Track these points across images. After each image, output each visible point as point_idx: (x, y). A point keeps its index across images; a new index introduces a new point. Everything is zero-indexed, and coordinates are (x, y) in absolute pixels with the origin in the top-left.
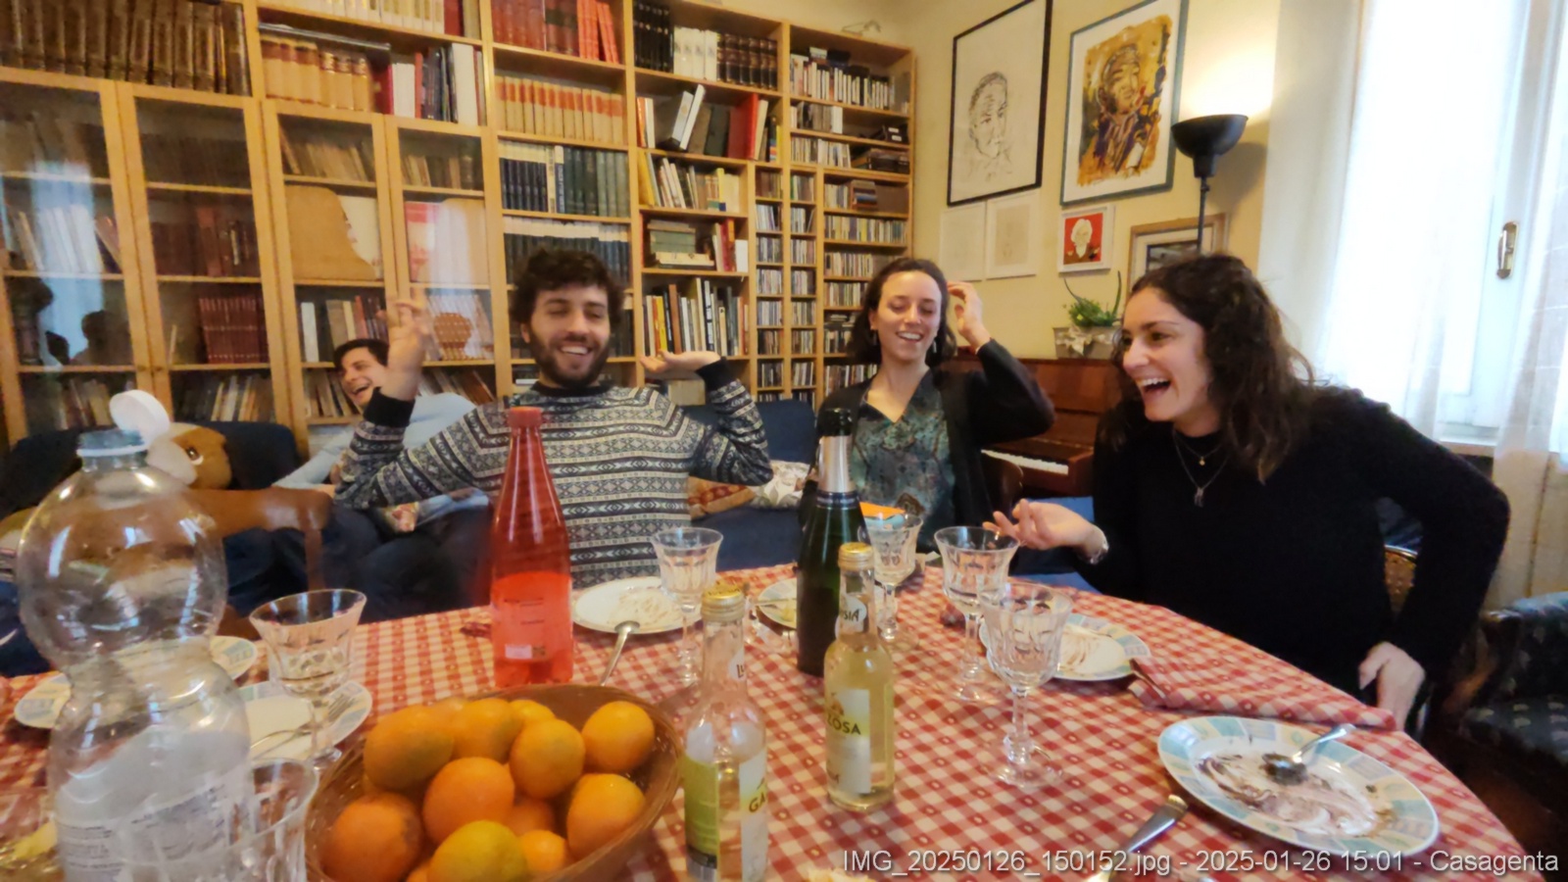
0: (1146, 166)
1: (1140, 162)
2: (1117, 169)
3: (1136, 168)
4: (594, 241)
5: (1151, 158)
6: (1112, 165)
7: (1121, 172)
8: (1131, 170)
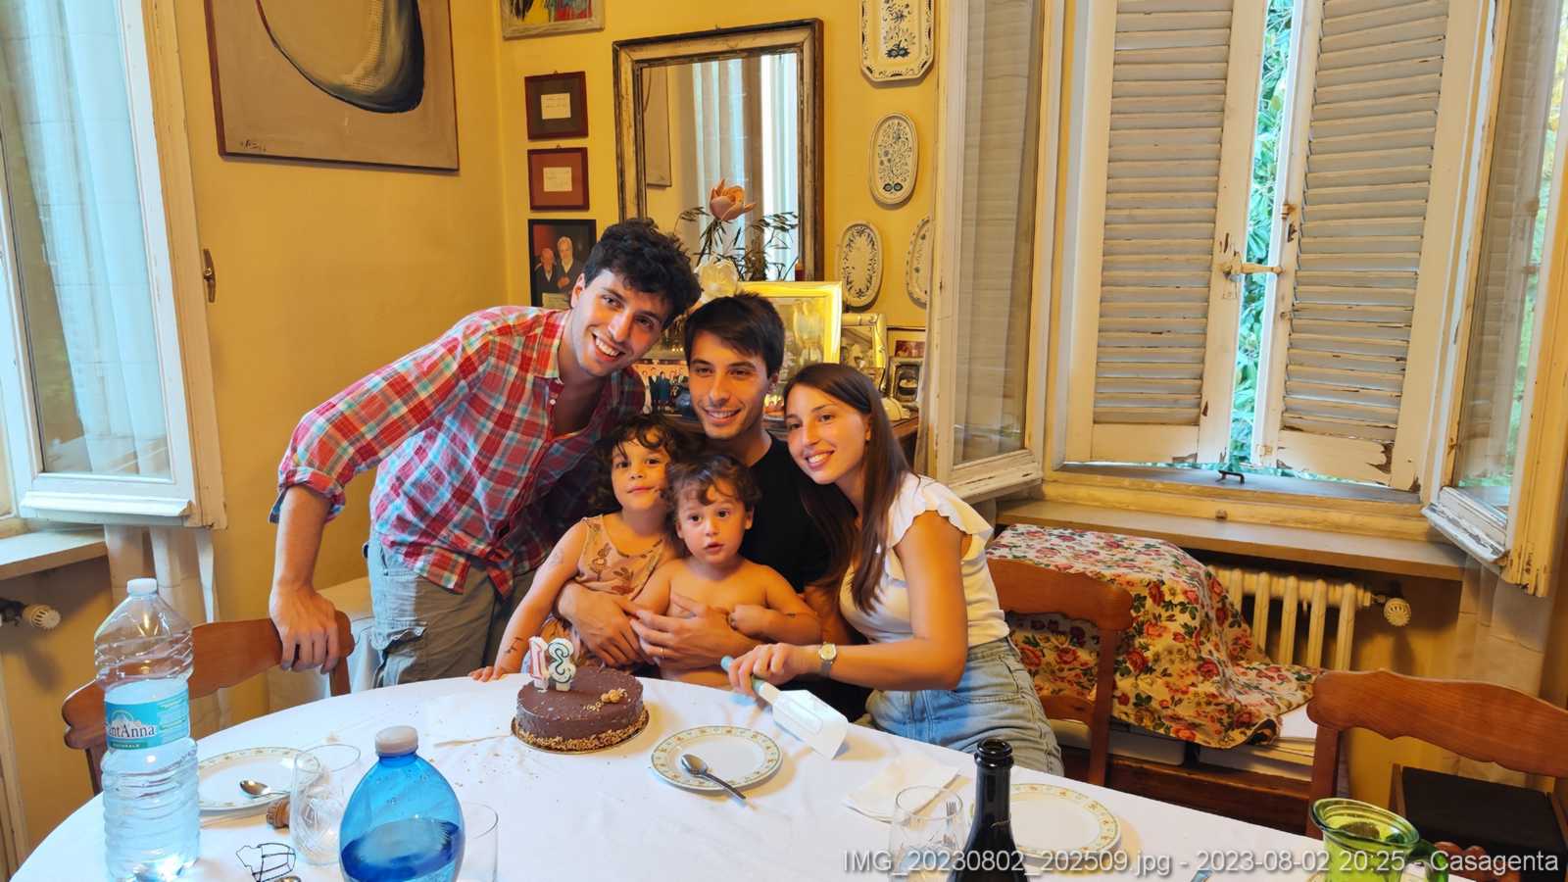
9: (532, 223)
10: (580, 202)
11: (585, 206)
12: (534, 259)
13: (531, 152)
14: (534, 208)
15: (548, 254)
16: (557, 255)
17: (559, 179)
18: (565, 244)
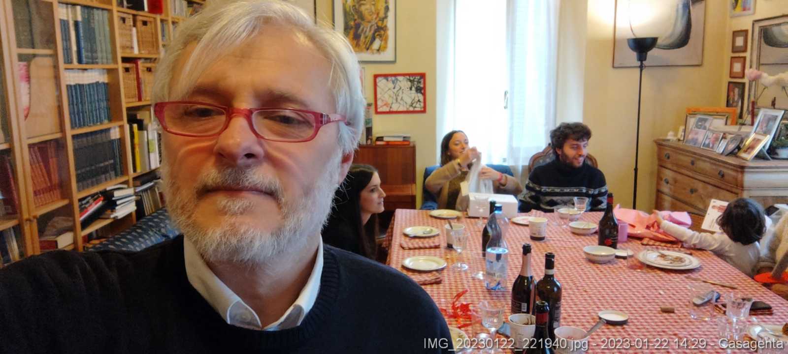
0: (383, 51)
1: (380, 48)
2: (368, 49)
3: (378, 50)
4: (97, 83)
5: (385, 47)
6: (364, 46)
7: (369, 51)
8: (375, 51)
9: (730, 83)
10: (742, 76)
11: (743, 77)
12: (728, 96)
13: (732, 58)
14: (731, 77)
15: (732, 94)
16: (734, 95)
17: (737, 67)
18: (736, 91)
